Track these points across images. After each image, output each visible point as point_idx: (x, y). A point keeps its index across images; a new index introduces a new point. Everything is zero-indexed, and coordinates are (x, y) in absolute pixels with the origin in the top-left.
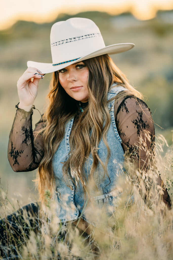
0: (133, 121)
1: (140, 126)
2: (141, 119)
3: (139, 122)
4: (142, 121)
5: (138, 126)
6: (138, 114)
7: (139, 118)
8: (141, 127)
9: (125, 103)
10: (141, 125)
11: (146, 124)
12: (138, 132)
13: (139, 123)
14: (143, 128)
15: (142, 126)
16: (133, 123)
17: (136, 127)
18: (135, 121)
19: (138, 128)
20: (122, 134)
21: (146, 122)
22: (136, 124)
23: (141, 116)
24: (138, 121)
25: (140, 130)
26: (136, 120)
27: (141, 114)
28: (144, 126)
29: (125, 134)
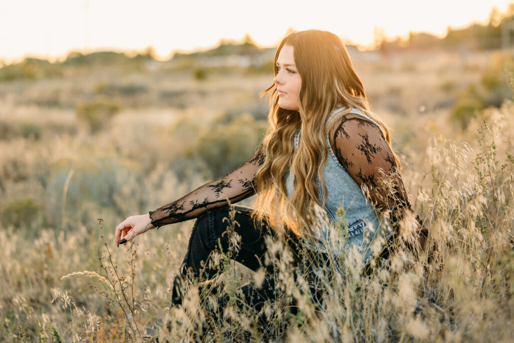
0: (358, 147)
2: (367, 143)
3: (366, 147)
4: (370, 145)
5: (365, 151)
7: (365, 142)
8: (371, 152)
9: (343, 127)
10: (369, 150)
11: (376, 147)
12: (367, 159)
13: (366, 149)
14: (373, 153)
16: (359, 149)
17: (364, 153)
18: (361, 147)
19: (366, 154)
20: (349, 163)
21: (375, 145)
22: (362, 150)
23: (367, 140)
24: (364, 146)
25: (369, 155)
26: (362, 146)
27: (366, 138)
28: (374, 150)
29: (353, 163)
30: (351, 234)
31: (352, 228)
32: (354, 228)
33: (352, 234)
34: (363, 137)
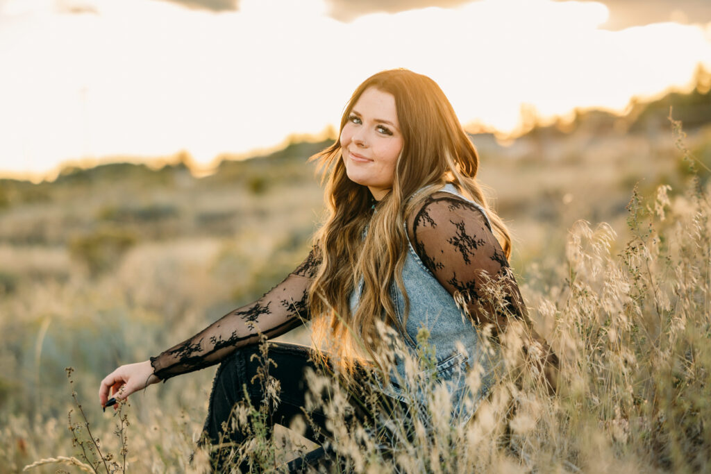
0: (450, 240)
1: (465, 246)
2: (464, 234)
3: (461, 240)
4: (467, 237)
5: (461, 246)
6: (455, 226)
7: (460, 232)
8: (469, 248)
9: (427, 211)
10: (466, 244)
11: (476, 240)
12: (464, 257)
13: (461, 242)
14: (471, 248)
15: (469, 245)
16: (451, 243)
17: (458, 249)
18: (454, 240)
19: (461, 250)
20: (438, 265)
21: (475, 236)
22: (456, 244)
23: (462, 229)
24: (459, 238)
25: (467, 252)
26: (455, 238)
27: (461, 226)
28: (474, 244)
29: (444, 263)
30: (445, 373)
31: (446, 363)
32: (449, 363)
33: (447, 372)
34: (457, 225)
